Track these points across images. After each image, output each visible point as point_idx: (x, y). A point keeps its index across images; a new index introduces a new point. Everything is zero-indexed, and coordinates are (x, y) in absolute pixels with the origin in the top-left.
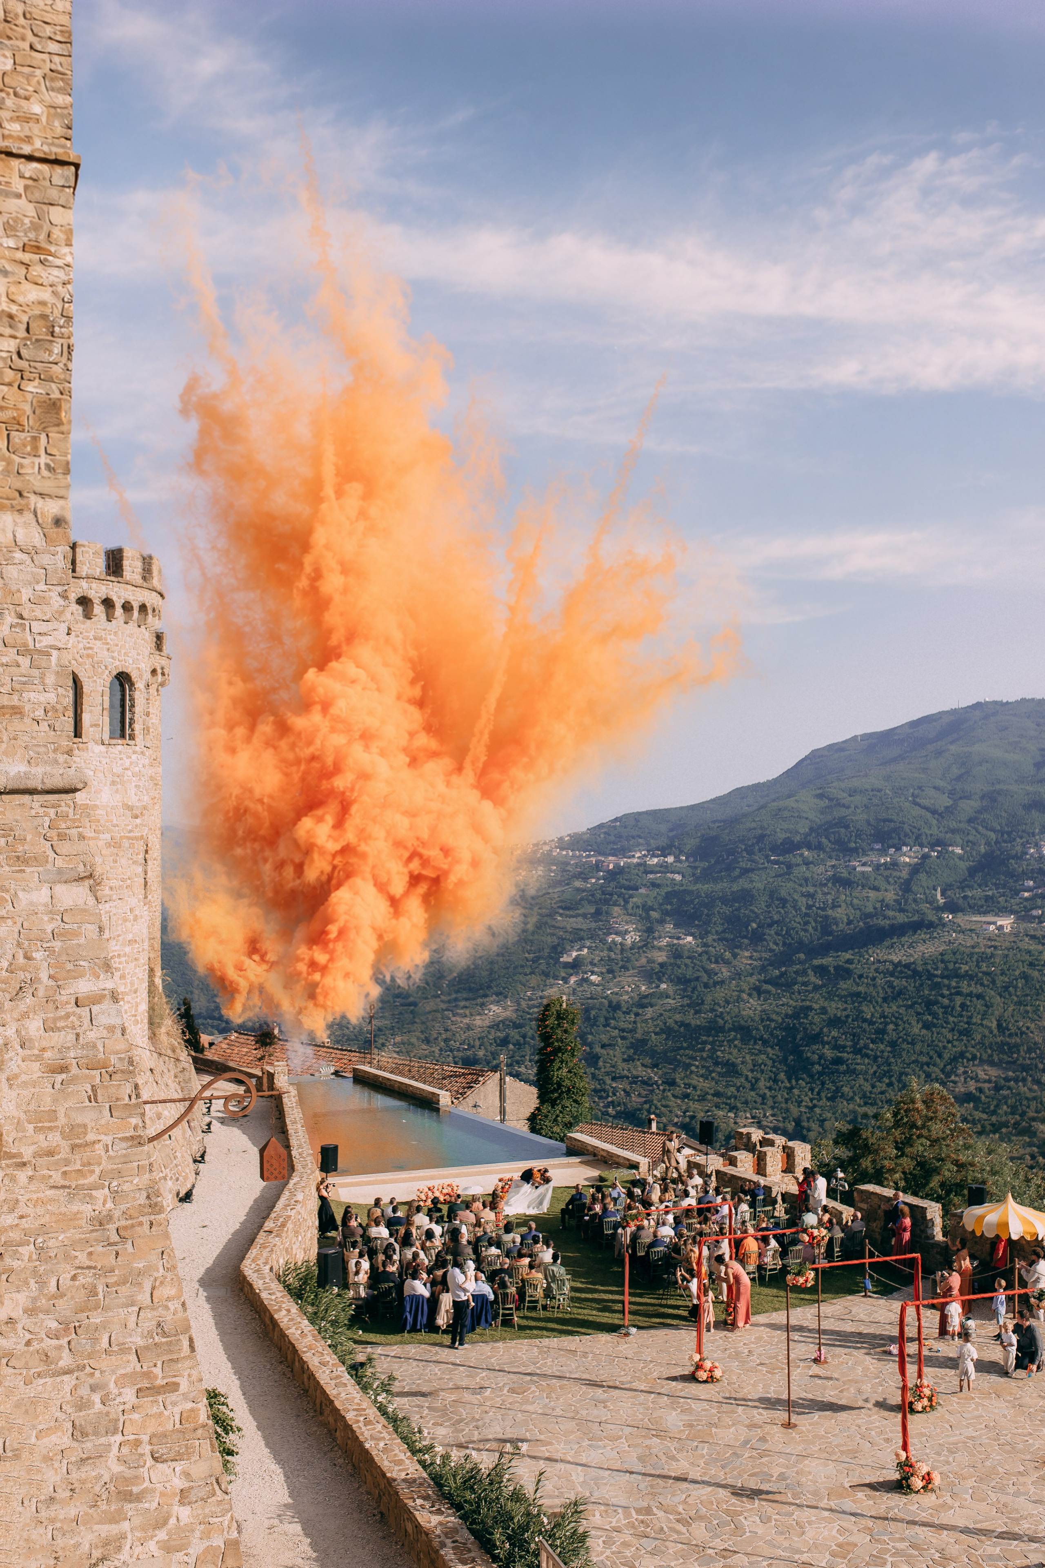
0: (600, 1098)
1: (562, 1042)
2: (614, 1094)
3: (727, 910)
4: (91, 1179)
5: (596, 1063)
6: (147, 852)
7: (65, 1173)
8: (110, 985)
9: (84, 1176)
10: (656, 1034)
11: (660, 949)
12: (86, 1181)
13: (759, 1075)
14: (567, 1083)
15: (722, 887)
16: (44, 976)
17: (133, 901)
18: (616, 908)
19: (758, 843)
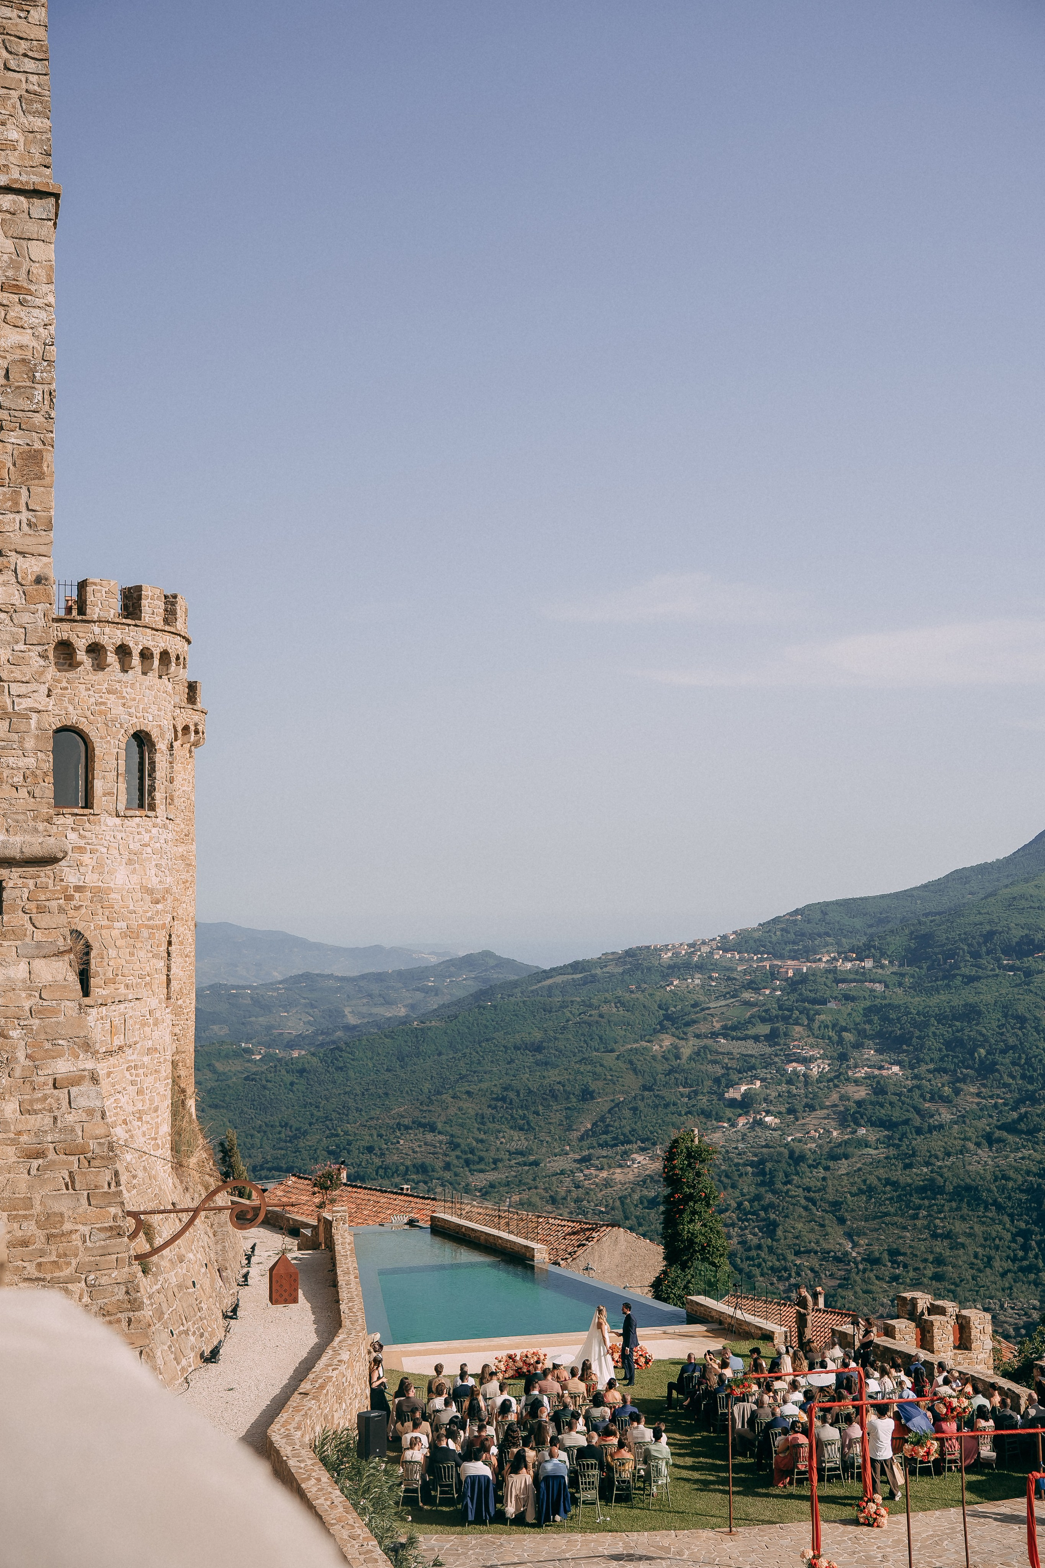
0: (780, 1279)
1: (694, 1187)
2: (798, 1274)
3: (946, 1032)
4: (67, 1272)
5: (774, 1231)
6: (170, 943)
7: (40, 1265)
8: (90, 1065)
9: (60, 1269)
10: (853, 1195)
11: (856, 1082)
12: (61, 1274)
13: (993, 1253)
14: (700, 1239)
15: (940, 1000)
16: (21, 1055)
17: (154, 1002)
18: (798, 1028)
19: (985, 943)
